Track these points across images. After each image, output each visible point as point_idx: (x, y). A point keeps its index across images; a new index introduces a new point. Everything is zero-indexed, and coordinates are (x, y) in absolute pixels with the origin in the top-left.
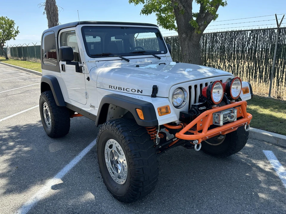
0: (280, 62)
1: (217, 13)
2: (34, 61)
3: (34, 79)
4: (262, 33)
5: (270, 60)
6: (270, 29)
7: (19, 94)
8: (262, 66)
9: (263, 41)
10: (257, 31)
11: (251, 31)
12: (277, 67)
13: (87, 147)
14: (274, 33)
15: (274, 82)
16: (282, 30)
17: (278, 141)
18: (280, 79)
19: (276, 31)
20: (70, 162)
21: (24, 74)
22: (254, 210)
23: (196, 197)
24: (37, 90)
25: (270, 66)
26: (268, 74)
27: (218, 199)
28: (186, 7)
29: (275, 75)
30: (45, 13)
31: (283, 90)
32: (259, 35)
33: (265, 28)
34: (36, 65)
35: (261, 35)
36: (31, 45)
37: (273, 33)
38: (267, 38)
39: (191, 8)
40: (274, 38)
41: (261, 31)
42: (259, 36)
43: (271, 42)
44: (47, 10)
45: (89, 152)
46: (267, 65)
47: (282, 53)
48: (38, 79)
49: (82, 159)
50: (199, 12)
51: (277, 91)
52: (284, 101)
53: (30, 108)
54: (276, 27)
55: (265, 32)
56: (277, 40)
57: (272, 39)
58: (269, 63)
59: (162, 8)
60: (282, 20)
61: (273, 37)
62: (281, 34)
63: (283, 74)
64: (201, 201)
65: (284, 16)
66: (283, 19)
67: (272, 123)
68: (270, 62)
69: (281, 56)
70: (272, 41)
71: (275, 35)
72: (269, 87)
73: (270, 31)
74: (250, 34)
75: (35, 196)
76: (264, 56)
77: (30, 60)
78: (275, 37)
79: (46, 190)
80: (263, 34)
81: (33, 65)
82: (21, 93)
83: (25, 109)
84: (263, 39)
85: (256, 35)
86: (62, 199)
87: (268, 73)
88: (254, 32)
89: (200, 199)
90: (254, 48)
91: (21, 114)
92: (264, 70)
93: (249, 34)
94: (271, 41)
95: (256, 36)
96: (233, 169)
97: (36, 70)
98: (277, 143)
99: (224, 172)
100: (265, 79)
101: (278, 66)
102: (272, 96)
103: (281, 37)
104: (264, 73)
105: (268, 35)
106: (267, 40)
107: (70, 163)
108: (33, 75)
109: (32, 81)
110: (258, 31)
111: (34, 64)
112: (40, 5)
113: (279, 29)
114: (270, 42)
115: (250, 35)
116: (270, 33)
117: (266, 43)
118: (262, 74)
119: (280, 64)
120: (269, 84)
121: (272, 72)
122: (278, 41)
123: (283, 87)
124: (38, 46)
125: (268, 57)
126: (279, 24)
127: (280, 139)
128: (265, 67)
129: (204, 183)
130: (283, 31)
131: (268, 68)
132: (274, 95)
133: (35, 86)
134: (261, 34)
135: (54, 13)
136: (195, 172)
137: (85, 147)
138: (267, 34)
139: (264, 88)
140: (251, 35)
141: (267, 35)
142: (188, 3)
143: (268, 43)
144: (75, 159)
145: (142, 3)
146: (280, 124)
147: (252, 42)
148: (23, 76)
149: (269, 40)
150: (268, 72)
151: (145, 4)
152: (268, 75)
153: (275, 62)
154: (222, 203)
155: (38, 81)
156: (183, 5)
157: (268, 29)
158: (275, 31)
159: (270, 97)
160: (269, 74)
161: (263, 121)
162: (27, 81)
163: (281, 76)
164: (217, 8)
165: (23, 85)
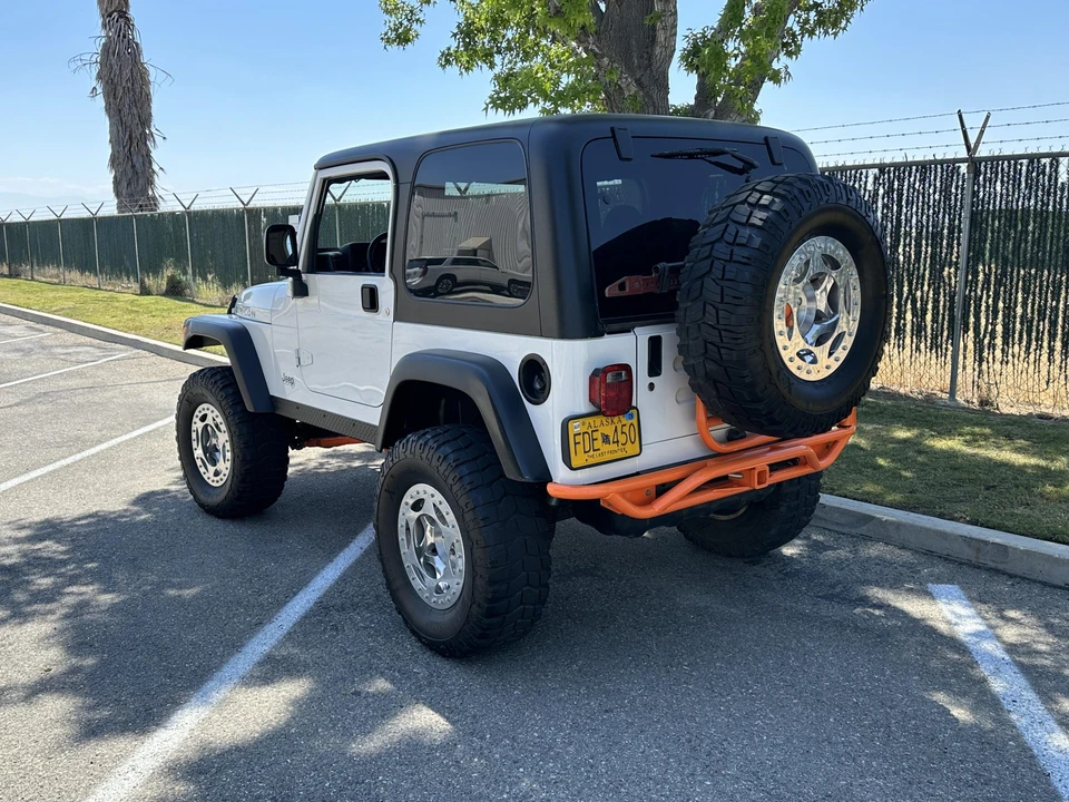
0: (981, 277)
1: (756, 107)
2: (56, 281)
3: (65, 351)
4: (915, 176)
5: (946, 269)
6: (942, 162)
7: (10, 406)
8: (922, 292)
9: (920, 204)
10: (899, 170)
11: (880, 170)
12: (973, 294)
13: (301, 594)
14: (958, 174)
15: (965, 347)
16: (985, 167)
17: (978, 550)
18: (985, 336)
19: (964, 168)
20: (242, 646)
21: (19, 331)
22: (895, 773)
23: (702, 741)
24: (81, 391)
25: (950, 292)
26: (943, 319)
27: (775, 746)
28: (646, 83)
29: (968, 324)
30: (100, 90)
31: (998, 377)
32: (906, 183)
33: (927, 159)
34: (64, 295)
35: (914, 184)
36: (42, 215)
37: (952, 176)
38: (934, 193)
39: (664, 88)
40: (957, 195)
41: (914, 168)
42: (906, 187)
43: (950, 209)
44: (107, 82)
45: (311, 610)
46: (939, 288)
47: (988, 246)
48: (79, 349)
49: (289, 633)
50: (692, 102)
51: (976, 379)
52: (1002, 414)
53: (64, 458)
54: (963, 154)
55: (925, 173)
56: (968, 201)
57: (953, 198)
58: (944, 282)
59: (560, 89)
60: (982, 132)
61: (953, 190)
62: (981, 178)
63: (995, 318)
64: (720, 753)
65: (988, 117)
66: (984, 126)
67: (958, 492)
68: (950, 279)
69: (984, 255)
70: (953, 202)
71: (960, 183)
72: (949, 367)
73: (942, 168)
74: (876, 179)
75: (131, 763)
76: (926, 258)
77: (36, 277)
78: (963, 189)
79: (170, 743)
80: (920, 181)
81: (51, 295)
82: (17, 405)
83: (45, 465)
84: (921, 198)
85: (896, 183)
86: (232, 769)
87: (943, 315)
88: (889, 172)
89: (716, 748)
90: (889, 226)
91: (32, 480)
92: (930, 306)
93: (871, 180)
94: (950, 205)
95: (896, 187)
96: (824, 650)
97: (66, 315)
98: (977, 558)
99: (797, 659)
100: (934, 337)
101: (975, 291)
102: (960, 399)
103: (982, 189)
104: (929, 317)
105: (938, 184)
106: (935, 200)
107: (245, 649)
108: (56, 333)
109: (54, 357)
110: (902, 168)
111: (57, 290)
112: (79, 63)
113: (975, 164)
114: (944, 209)
115: (874, 183)
116: (942, 175)
117: (931, 211)
118: (924, 319)
119: (983, 286)
120: (949, 357)
121: (958, 313)
122: (973, 202)
123: (997, 366)
124: (73, 219)
125: (940, 259)
126: (972, 146)
127: (986, 543)
128: (931, 295)
129: (728, 695)
130: (986, 170)
131: (942, 298)
132: (967, 395)
133: (70, 375)
134: (912, 179)
135: (135, 92)
136: (697, 663)
137: (295, 594)
138: (935, 180)
139: (933, 372)
140: (880, 184)
141: (933, 183)
142: (654, 70)
143: (939, 209)
144: (260, 636)
145: (484, 66)
146: (986, 493)
147: (884, 206)
148: (16, 337)
149: (940, 199)
150: (944, 312)
151: (497, 70)
152: (943, 324)
153: (967, 277)
154: (790, 756)
155: (80, 357)
156: (638, 77)
157: (935, 162)
158: (959, 167)
159: (952, 404)
160: (947, 318)
161: (926, 484)
162: (35, 357)
163: (990, 327)
164: (755, 88)
165: (23, 374)
